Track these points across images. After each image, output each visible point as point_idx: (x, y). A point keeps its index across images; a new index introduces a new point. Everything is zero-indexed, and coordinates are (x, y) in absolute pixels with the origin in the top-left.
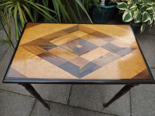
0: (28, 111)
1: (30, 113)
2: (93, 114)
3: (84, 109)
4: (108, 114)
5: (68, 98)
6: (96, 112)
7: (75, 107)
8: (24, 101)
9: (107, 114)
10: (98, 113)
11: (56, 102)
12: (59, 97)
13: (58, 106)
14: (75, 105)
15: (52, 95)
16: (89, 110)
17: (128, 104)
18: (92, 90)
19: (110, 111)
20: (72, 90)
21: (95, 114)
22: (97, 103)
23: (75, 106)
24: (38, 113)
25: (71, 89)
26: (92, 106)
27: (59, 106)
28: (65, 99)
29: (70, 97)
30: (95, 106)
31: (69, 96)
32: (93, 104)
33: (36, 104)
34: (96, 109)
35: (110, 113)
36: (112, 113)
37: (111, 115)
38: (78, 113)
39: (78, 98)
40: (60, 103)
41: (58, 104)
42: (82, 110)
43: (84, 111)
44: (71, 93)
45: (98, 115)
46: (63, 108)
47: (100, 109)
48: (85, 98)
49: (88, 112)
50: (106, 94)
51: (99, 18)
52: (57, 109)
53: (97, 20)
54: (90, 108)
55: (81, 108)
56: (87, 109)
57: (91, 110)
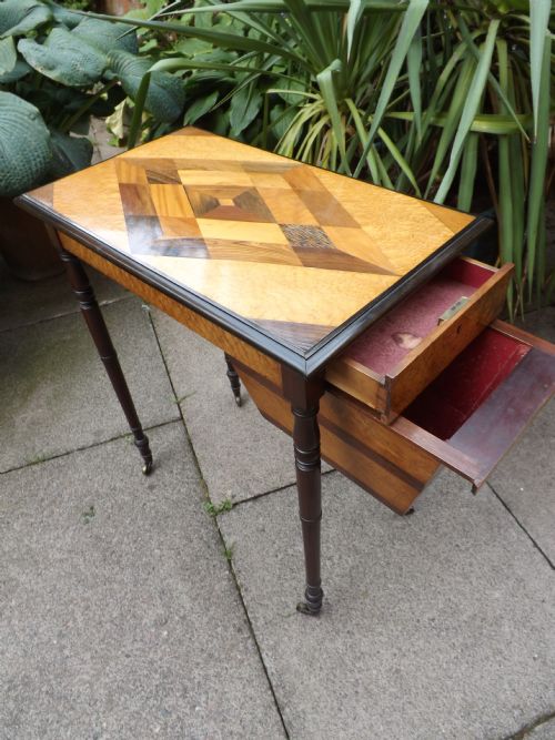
2: (236, 622)
3: (234, 576)
4: (271, 688)
5: (237, 499)
6: (251, 630)
7: (221, 541)
8: (155, 396)
9: (266, 686)
10: (250, 641)
11: (204, 473)
12: (224, 471)
13: (195, 486)
14: (229, 534)
15: (218, 448)
16: (241, 598)
19: (292, 693)
20: (278, 493)
21: (239, 630)
22: (289, 616)
23: (226, 538)
26: (266, 602)
27: (195, 491)
28: (229, 492)
29: (250, 503)
30: (270, 615)
31: (249, 496)
32: (274, 599)
33: (164, 428)
34: (261, 622)
35: (282, 700)
36: (287, 710)
37: (274, 708)
38: (207, 564)
39: (264, 530)
40: (205, 487)
41: (198, 484)
42: (227, 572)
43: (225, 583)
44: (264, 499)
45: (241, 644)
46: (197, 504)
47: (272, 643)
48: (280, 557)
49: (232, 599)
50: (358, 636)
52: (182, 490)
54: (250, 598)
55: (230, 564)
56: (239, 589)
57: (244, 606)
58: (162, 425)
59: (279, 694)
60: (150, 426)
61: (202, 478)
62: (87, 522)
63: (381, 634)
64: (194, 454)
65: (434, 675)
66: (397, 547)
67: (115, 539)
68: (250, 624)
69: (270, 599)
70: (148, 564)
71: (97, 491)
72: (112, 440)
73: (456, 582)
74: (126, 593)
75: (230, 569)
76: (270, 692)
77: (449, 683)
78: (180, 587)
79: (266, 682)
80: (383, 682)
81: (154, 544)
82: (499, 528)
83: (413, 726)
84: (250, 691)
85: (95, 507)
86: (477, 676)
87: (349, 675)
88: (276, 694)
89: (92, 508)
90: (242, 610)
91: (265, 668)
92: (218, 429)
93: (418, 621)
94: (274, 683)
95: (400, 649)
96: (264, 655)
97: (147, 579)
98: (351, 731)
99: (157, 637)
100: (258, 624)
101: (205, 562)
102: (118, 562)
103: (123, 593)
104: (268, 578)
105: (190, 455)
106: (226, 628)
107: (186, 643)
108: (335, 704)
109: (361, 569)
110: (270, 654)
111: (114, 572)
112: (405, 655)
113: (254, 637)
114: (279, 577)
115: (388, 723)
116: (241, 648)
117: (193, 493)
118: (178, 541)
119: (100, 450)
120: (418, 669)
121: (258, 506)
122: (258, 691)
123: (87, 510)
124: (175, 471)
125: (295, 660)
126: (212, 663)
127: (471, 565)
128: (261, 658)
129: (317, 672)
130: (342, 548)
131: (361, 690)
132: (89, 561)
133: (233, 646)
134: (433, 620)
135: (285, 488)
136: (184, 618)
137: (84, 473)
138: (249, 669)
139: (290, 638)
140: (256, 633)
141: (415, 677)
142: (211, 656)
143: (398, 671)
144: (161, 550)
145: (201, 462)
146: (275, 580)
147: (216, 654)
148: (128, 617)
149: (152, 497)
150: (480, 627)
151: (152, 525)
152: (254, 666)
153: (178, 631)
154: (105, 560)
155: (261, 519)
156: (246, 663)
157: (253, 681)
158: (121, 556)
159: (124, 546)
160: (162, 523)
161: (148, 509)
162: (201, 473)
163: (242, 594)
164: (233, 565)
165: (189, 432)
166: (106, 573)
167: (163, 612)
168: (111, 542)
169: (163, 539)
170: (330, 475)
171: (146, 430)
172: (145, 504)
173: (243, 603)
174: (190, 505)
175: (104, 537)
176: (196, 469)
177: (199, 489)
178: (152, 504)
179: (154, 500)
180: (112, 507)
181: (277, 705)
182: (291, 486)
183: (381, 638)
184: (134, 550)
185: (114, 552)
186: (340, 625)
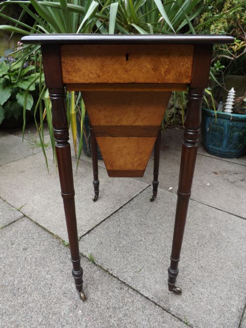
2: (116, 286)
3: (101, 267)
4: (156, 304)
6: (128, 286)
7: (83, 256)
8: (2, 211)
9: (153, 305)
10: (130, 290)
11: (54, 232)
12: (64, 228)
13: (51, 239)
14: (85, 251)
16: (112, 275)
17: (234, 310)
18: (141, 242)
19: (167, 300)
20: (98, 226)
21: (121, 289)
22: (140, 270)
23: (85, 254)
26: (125, 270)
27: (53, 241)
29: (87, 235)
30: (132, 274)
31: (85, 233)
32: (128, 267)
33: (17, 222)
34: (129, 280)
35: (165, 306)
36: (171, 309)
37: (165, 312)
39: (102, 243)
40: (58, 238)
41: (53, 238)
42: (96, 267)
43: (98, 272)
44: (93, 231)
45: (126, 294)
46: (58, 247)
47: (141, 285)
48: (118, 250)
49: (107, 278)
51: (217, 140)
52: (45, 244)
53: (213, 145)
54: (116, 272)
55: (94, 263)
56: (108, 271)
57: (115, 277)
58: (14, 222)
59: (162, 304)
60: (7, 224)
61: (53, 235)
64: (43, 227)
65: (216, 261)
66: (164, 225)
67: (16, 282)
68: (124, 283)
69: (126, 268)
70: (47, 284)
73: (195, 227)
74: (41, 305)
75: (96, 265)
76: (157, 306)
77: (222, 260)
80: (200, 274)
81: (43, 273)
82: (194, 206)
83: (225, 283)
84: (148, 312)
86: (229, 253)
87: (185, 279)
88: (161, 305)
90: (115, 279)
91: (147, 298)
92: (49, 214)
93: (194, 246)
94: (156, 301)
95: (196, 259)
96: (142, 292)
97: (50, 292)
98: (205, 300)
99: (76, 316)
100: (129, 281)
102: (26, 292)
103: (39, 306)
104: (118, 261)
105: (40, 228)
106: (113, 292)
107: (96, 310)
108: (189, 293)
109: (157, 239)
110: (144, 290)
111: (26, 298)
112: (199, 260)
113: (130, 287)
114: (124, 257)
115: (215, 287)
116: (128, 296)
117: (52, 243)
118: (58, 266)
120: (208, 262)
121: (92, 235)
122: (151, 309)
124: (35, 238)
125: (158, 286)
126: (118, 311)
127: (195, 220)
128: (141, 295)
130: (143, 235)
131: (195, 282)
132: (4, 300)
133: (123, 297)
134: (198, 243)
135: (100, 223)
138: (139, 302)
139: (148, 279)
141: (209, 265)
142: (115, 308)
143: (202, 267)
144: (51, 274)
145: (49, 229)
146: (123, 259)
147: (117, 306)
148: (50, 316)
149: (28, 253)
150: (215, 237)
151: (37, 266)
152: (140, 300)
153: (87, 307)
154: (15, 295)
155: (97, 239)
156: (136, 301)
157: (145, 307)
158: (26, 288)
159: (24, 283)
160: (42, 262)
161: (29, 260)
162: (51, 233)
163: (111, 273)
164: (96, 263)
165: (33, 220)
166: (20, 301)
167: (71, 303)
168: (14, 284)
169: (47, 269)
170: (117, 212)
171: (6, 226)
172: (26, 258)
173: (114, 276)
174: (54, 248)
175: (7, 284)
176: (47, 233)
177: (55, 240)
178: (31, 256)
179: (31, 254)
180: (4, 267)
181: (165, 310)
182: (102, 222)
183: (185, 259)
184: (32, 282)
185: (19, 288)
186: (166, 263)
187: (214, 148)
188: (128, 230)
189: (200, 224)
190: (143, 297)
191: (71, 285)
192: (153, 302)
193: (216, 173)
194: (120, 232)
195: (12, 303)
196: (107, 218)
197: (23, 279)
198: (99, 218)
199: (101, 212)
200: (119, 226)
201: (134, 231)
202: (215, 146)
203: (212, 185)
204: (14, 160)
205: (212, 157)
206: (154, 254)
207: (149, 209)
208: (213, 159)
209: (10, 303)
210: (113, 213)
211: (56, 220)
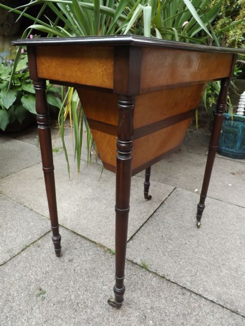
0: (30, 237)
1: (31, 242)
2: (178, 292)
3: (156, 274)
4: (223, 307)
6: (189, 290)
7: (134, 264)
8: (32, 221)
9: (221, 308)
10: (193, 295)
11: (95, 241)
12: (105, 235)
13: (95, 248)
14: (135, 258)
16: (169, 280)
18: (187, 246)
19: (233, 302)
20: (139, 232)
21: (183, 294)
22: (196, 274)
23: (135, 261)
24: (48, 247)
25: (138, 230)
26: (181, 275)
27: (98, 250)
29: (131, 242)
30: (189, 278)
32: (183, 271)
35: (233, 308)
36: (239, 310)
37: (234, 314)
38: (137, 277)
39: (148, 248)
40: (101, 246)
41: (96, 247)
42: (151, 274)
43: (155, 279)
44: (135, 237)
45: (191, 299)
46: (104, 255)
47: (202, 289)
48: (167, 255)
49: (165, 284)
50: (227, 264)
51: (230, 142)
52: (90, 253)
53: (226, 147)
54: (173, 278)
55: (148, 270)
56: (164, 278)
57: (174, 283)
59: (228, 306)
60: (42, 235)
61: (95, 243)
62: (44, 298)
63: (233, 258)
64: (81, 236)
67: (73, 296)
68: (185, 288)
69: (181, 272)
71: (36, 279)
72: (22, 251)
73: (233, 228)
74: (108, 319)
75: (151, 272)
76: (225, 309)
78: (134, 295)
79: (219, 306)
81: (99, 285)
82: (224, 207)
84: (218, 315)
85: (42, 288)
87: (242, 279)
88: (228, 307)
89: (41, 289)
91: (212, 301)
92: (84, 222)
93: (238, 246)
94: (222, 304)
96: (205, 296)
100: (188, 285)
101: (136, 277)
102: (87, 307)
103: (105, 320)
104: (171, 265)
105: (79, 237)
106: (177, 298)
107: (166, 318)
109: (201, 241)
110: (207, 294)
111: (89, 313)
116: (193, 301)
117: (98, 252)
119: (19, 258)
121: (136, 241)
122: (219, 313)
123: (39, 292)
124: (78, 247)
125: (218, 288)
126: (188, 317)
127: (230, 220)
128: (205, 298)
129: (230, 287)
130: (186, 238)
132: (66, 318)
133: (188, 302)
134: (241, 243)
135: (140, 229)
136: (152, 308)
137: (17, 275)
138: (207, 307)
139: (206, 282)
140: (191, 290)
142: (184, 315)
144: (106, 285)
145: (90, 238)
146: (174, 263)
147: (186, 312)
149: (76, 265)
151: (89, 277)
152: (206, 304)
153: (156, 316)
154: (76, 311)
155: (142, 245)
156: (202, 305)
157: (213, 310)
158: (85, 303)
159: (81, 297)
160: (94, 273)
161: (79, 271)
162: (93, 242)
163: (168, 278)
164: (150, 270)
165: (69, 228)
166: (84, 317)
167: (139, 313)
168: (71, 300)
169: (102, 280)
170: (153, 216)
171: (42, 237)
172: (75, 270)
173: (172, 282)
174: (101, 257)
175: (63, 300)
176: (89, 242)
177: (99, 249)
178: (79, 267)
179: (78, 265)
180: (54, 281)
181: (233, 312)
182: (141, 227)
183: (235, 259)
184: (90, 295)
185: (78, 303)
186: (217, 264)
187: (227, 149)
188: (170, 234)
189: (236, 224)
190: (208, 301)
191: (132, 295)
192: (219, 304)
193: (233, 174)
194: (162, 236)
195: (76, 320)
196: (145, 223)
197: (79, 293)
198: (136, 223)
199: (136, 217)
200: (159, 230)
201: (176, 234)
202: (228, 147)
203: (234, 186)
204: (27, 166)
205: (225, 159)
206: (204, 257)
207: (182, 212)
208: (226, 160)
209: (73, 320)
210: (149, 218)
211: (93, 227)
